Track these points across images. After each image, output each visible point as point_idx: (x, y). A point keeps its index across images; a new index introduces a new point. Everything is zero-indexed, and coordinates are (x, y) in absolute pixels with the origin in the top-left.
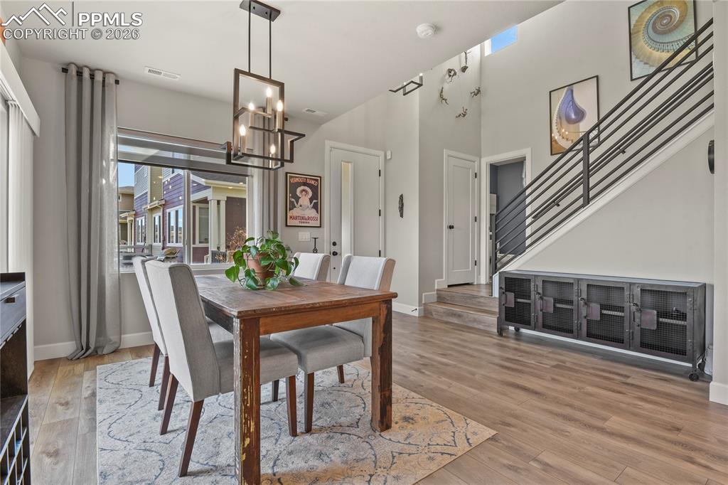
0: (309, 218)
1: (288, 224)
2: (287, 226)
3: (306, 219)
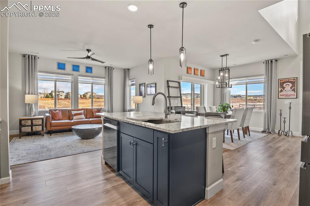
0: (290, 95)
1: (279, 98)
2: (278, 98)
3: (288, 95)
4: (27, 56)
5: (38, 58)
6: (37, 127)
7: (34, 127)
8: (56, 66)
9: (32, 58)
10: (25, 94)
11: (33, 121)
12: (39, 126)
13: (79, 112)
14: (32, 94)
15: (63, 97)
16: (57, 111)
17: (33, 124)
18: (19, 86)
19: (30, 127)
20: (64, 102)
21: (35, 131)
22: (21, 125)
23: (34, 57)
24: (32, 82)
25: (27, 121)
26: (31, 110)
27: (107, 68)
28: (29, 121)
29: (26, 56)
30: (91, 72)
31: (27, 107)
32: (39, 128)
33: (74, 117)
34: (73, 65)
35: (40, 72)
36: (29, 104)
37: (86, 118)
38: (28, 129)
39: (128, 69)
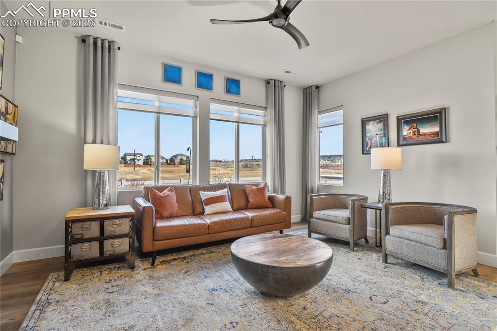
4: (92, 42)
5: (119, 48)
6: (116, 242)
7: (107, 244)
8: (159, 73)
9: (102, 47)
10: (85, 142)
11: (106, 223)
12: (121, 240)
13: (218, 193)
14: (102, 143)
15: (141, 163)
16: (166, 192)
17: (106, 234)
18: (69, 122)
19: (96, 244)
20: (142, 171)
21: (110, 255)
22: (71, 239)
23: (109, 46)
24: (102, 112)
25: (87, 224)
26: (99, 189)
27: (272, 83)
28: (93, 223)
29: (89, 40)
30: (238, 93)
31: (89, 182)
32: (122, 246)
33: (208, 209)
34: (198, 73)
35: (123, 86)
36: (94, 172)
37: (236, 210)
38: (91, 250)
39: (317, 87)
